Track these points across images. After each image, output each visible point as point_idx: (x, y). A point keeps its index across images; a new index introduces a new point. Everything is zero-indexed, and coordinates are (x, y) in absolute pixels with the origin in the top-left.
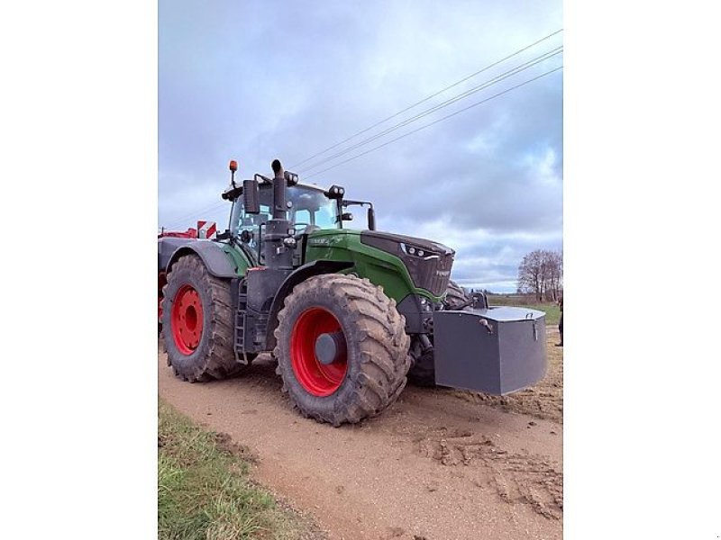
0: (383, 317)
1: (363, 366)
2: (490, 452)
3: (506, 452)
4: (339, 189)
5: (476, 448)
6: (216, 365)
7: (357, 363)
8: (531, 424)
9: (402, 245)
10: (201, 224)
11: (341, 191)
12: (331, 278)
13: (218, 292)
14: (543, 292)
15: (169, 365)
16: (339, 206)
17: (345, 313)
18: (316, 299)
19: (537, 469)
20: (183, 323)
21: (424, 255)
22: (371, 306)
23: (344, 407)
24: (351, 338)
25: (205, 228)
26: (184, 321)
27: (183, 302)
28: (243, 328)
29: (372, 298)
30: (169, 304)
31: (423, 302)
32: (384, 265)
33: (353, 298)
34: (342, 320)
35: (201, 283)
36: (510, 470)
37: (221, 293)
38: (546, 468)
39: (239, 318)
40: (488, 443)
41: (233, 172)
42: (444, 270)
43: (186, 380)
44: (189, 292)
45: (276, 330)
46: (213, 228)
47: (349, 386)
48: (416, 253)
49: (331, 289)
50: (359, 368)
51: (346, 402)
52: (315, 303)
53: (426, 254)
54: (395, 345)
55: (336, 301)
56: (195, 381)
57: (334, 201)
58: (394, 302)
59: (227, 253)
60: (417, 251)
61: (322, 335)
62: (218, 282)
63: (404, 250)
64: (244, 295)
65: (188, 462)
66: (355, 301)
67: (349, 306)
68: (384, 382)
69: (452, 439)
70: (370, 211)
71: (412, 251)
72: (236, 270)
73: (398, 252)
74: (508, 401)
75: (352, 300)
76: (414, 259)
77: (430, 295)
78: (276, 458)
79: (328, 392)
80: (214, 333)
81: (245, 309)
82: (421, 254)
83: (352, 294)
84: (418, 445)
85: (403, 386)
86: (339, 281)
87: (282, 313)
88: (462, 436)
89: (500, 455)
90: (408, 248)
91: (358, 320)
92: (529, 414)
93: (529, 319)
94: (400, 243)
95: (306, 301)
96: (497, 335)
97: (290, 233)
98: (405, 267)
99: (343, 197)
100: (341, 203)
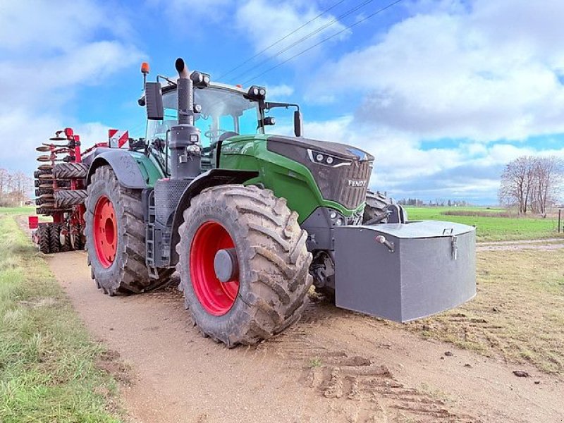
0: (276, 233)
1: (252, 285)
2: (384, 385)
3: (402, 386)
4: (259, 89)
5: (369, 379)
6: (132, 279)
7: (247, 282)
8: (447, 354)
9: (310, 152)
10: (112, 132)
11: (262, 93)
12: (225, 189)
13: (129, 203)
14: (528, 203)
15: (93, 278)
16: (261, 108)
17: (236, 227)
18: (211, 212)
19: (428, 408)
20: (103, 236)
21: (334, 163)
22: (265, 221)
23: (236, 328)
24: (242, 255)
25: (117, 136)
26: (104, 234)
27: (102, 214)
28: (152, 242)
29: (267, 211)
30: (91, 215)
31: (333, 216)
32: (290, 175)
33: (243, 211)
34: (234, 235)
35: (114, 194)
36: (396, 407)
37: (132, 205)
38: (439, 407)
39: (149, 231)
40: (387, 374)
41: (145, 75)
42: (362, 179)
43: (106, 293)
44: (107, 204)
45: (179, 244)
46: (126, 136)
47: (240, 305)
48: (324, 161)
49: (224, 201)
50: (249, 288)
51: (238, 323)
52: (210, 216)
53: (336, 161)
54: (291, 264)
55: (228, 215)
56: (113, 295)
57: (255, 104)
58: (296, 215)
59: (139, 163)
60: (325, 157)
61: (220, 251)
62: (130, 193)
63: (312, 158)
64: (153, 207)
65: (62, 380)
66: (246, 215)
67: (240, 220)
68: (278, 302)
69: (347, 368)
70: (297, 114)
71: (320, 158)
72: (148, 181)
73: (306, 161)
74: (431, 326)
75: (243, 213)
76: (321, 168)
77: (341, 208)
78: (154, 379)
79: (224, 311)
80: (126, 246)
81: (153, 222)
82: (330, 161)
83: (244, 207)
84: (306, 373)
86: (234, 192)
87: (182, 228)
88: (361, 365)
89: (393, 390)
90: (315, 155)
91: (249, 235)
92: (451, 342)
93: (447, 235)
94: (306, 148)
95: (202, 215)
96: (398, 253)
97: (192, 139)
98: (311, 176)
99: (264, 99)
100: (263, 106)
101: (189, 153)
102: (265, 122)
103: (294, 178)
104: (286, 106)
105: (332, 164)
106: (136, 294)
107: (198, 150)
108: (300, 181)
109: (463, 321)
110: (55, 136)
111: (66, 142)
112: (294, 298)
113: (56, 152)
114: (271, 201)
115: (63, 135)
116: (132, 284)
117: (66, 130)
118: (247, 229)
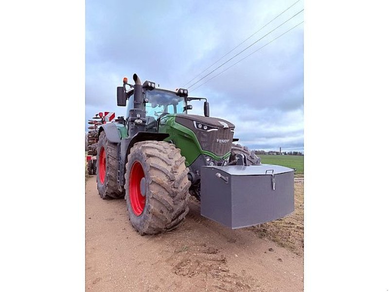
0: (167, 169)
1: (150, 200)
4: (184, 90)
6: (112, 191)
7: (148, 197)
8: (271, 250)
9: (195, 122)
10: (106, 113)
13: (111, 151)
16: (186, 101)
17: (145, 165)
18: (136, 156)
21: (208, 129)
22: (161, 161)
23: (143, 224)
24: (147, 182)
25: (109, 116)
26: (104, 166)
27: (103, 156)
28: (120, 172)
29: (164, 156)
30: (98, 157)
31: (208, 160)
34: (144, 170)
35: (105, 146)
37: (113, 151)
40: (224, 261)
42: (225, 139)
45: (126, 174)
46: (113, 116)
47: (145, 211)
48: (202, 128)
49: (142, 150)
52: (136, 158)
53: (209, 128)
54: (174, 188)
55: (142, 157)
56: (104, 199)
57: (182, 98)
59: (118, 129)
60: (203, 126)
61: (143, 178)
62: (111, 145)
63: (195, 125)
64: (120, 152)
66: (151, 158)
67: (147, 161)
68: (165, 211)
70: (206, 103)
71: (200, 126)
72: (121, 139)
75: (149, 157)
76: (200, 131)
77: (213, 155)
80: (108, 173)
81: (120, 160)
82: (205, 128)
83: (150, 154)
85: (185, 214)
86: (147, 145)
87: (127, 165)
88: (211, 253)
90: (197, 124)
91: (150, 170)
92: (277, 241)
93: (269, 174)
94: (193, 121)
95: (134, 157)
96: (230, 185)
97: (137, 116)
98: (195, 137)
99: (187, 95)
100: (187, 99)
101: (136, 124)
102: (187, 108)
103: (186, 137)
104: (200, 99)
105: (207, 130)
106: (115, 199)
107: (141, 122)
108: (190, 139)
109: (291, 227)
110: (95, 117)
111: (100, 120)
112: (178, 209)
113: (97, 124)
114: (169, 151)
115: (98, 116)
116: (112, 193)
117: (100, 113)
118: (149, 166)
